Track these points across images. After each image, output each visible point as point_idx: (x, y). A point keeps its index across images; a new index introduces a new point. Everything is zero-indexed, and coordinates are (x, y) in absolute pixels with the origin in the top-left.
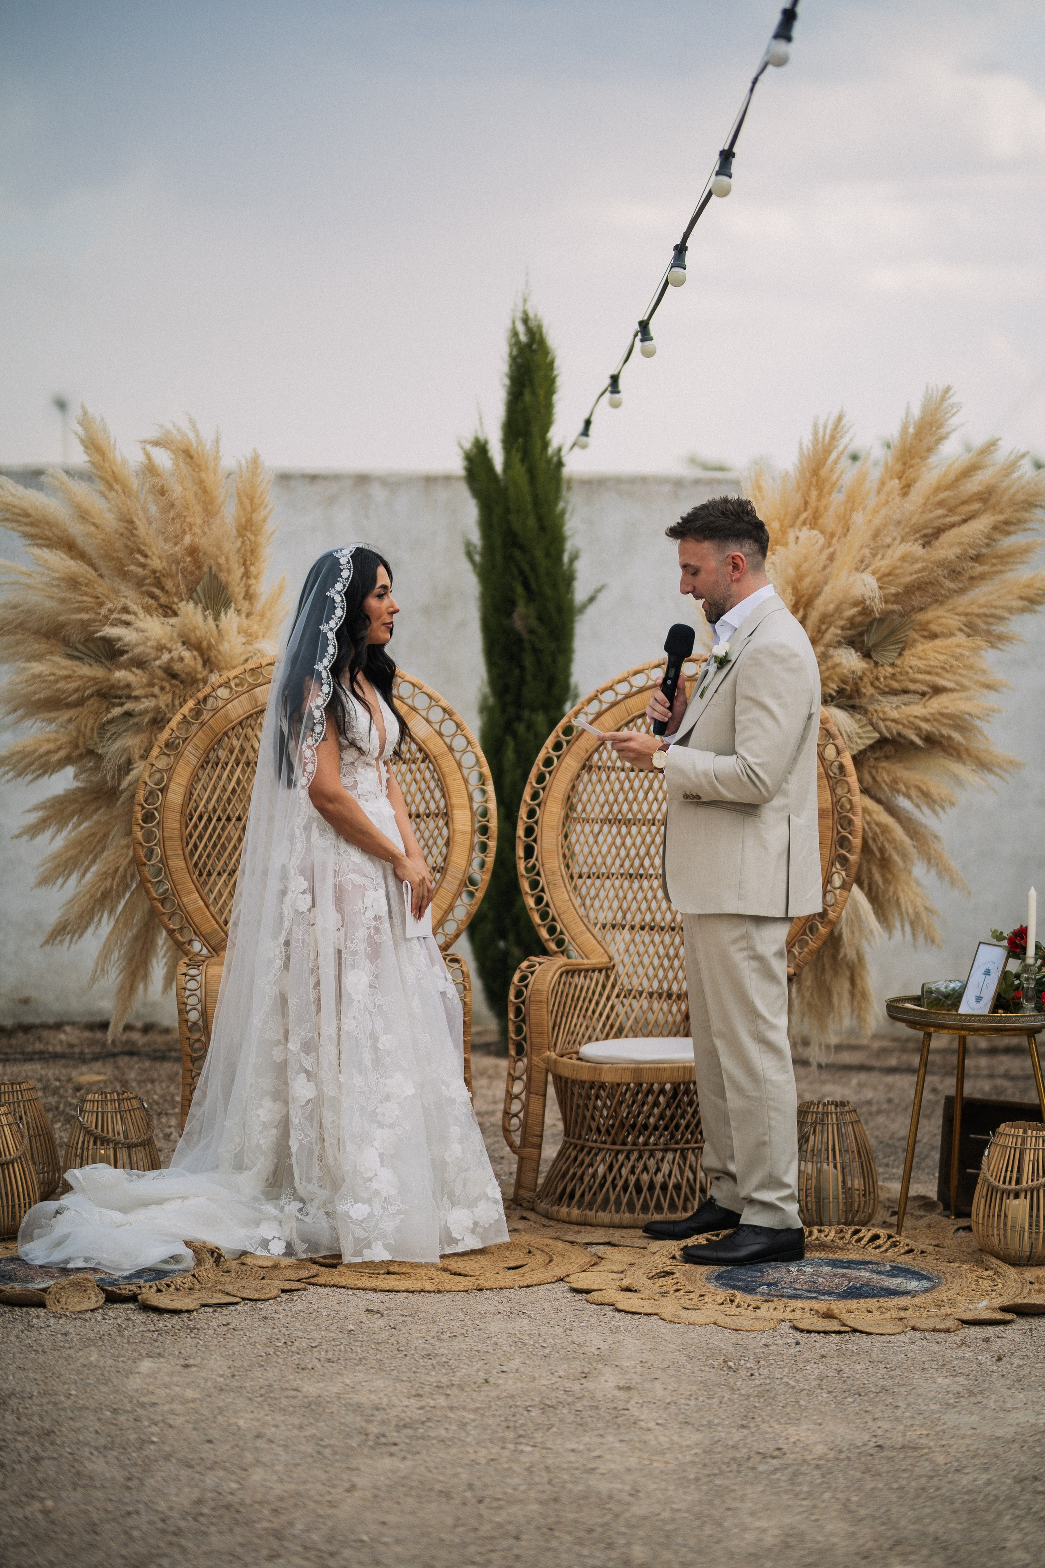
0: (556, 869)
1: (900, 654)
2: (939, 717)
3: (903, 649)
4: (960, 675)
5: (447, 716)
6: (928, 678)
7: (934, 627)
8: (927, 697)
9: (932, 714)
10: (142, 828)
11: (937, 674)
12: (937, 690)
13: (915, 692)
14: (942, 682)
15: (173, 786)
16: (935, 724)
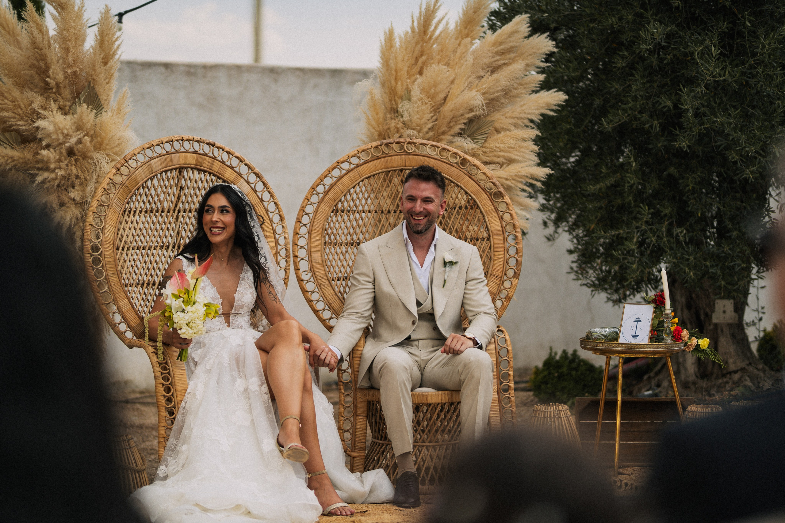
0: (324, 275)
1: (486, 141)
2: (515, 178)
3: (487, 137)
4: (523, 152)
5: (258, 179)
6: (506, 154)
7: (497, 125)
8: (505, 166)
9: (510, 176)
10: (92, 255)
11: (509, 152)
12: (511, 161)
13: (498, 163)
14: (513, 156)
15: (108, 227)
16: (513, 182)
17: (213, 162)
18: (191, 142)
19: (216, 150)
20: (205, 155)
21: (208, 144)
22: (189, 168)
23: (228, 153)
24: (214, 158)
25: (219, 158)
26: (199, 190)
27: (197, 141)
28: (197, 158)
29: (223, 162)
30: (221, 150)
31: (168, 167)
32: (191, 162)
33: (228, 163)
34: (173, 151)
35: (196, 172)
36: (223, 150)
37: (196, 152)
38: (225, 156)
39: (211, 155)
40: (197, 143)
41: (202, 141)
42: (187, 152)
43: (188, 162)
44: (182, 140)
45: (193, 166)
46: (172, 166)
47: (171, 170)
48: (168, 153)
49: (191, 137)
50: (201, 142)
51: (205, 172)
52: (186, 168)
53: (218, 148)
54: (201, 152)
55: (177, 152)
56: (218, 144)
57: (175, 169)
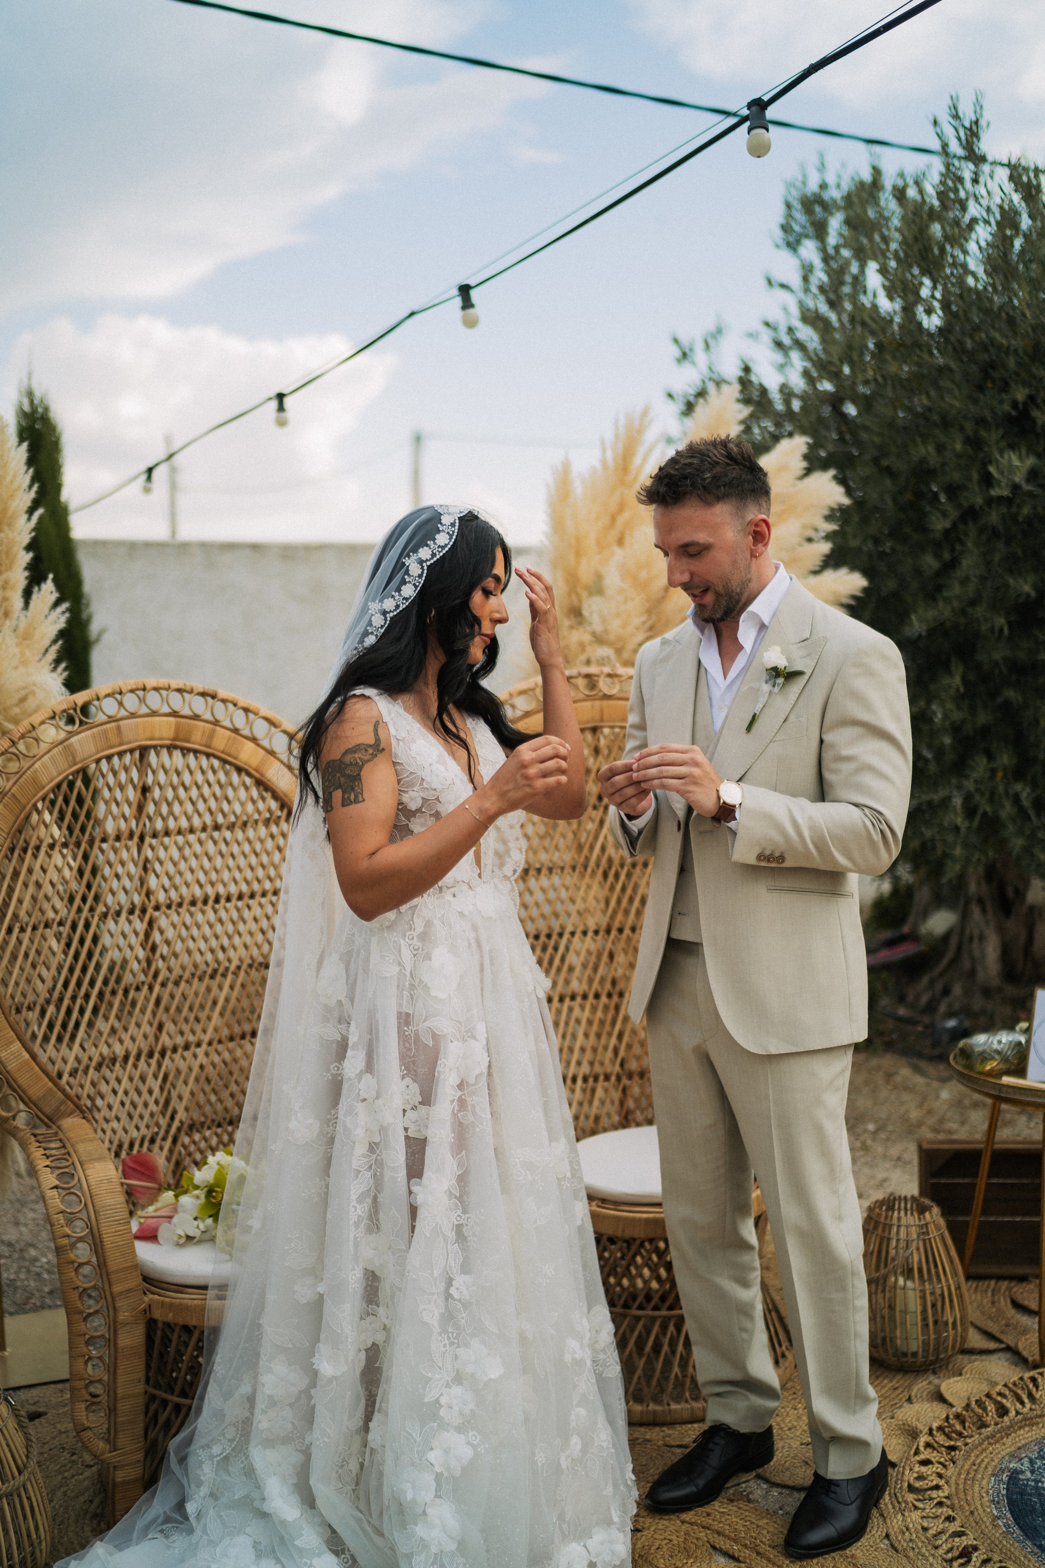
17: (214, 731)
18: (164, 693)
19: (219, 705)
20: (196, 717)
21: (203, 694)
22: (162, 746)
23: (246, 710)
24: (216, 723)
25: (227, 723)
26: (186, 789)
27: (179, 690)
28: (178, 727)
29: (236, 731)
30: (230, 706)
31: (112, 747)
32: (165, 735)
33: (246, 732)
34: (123, 713)
35: (177, 754)
36: (235, 705)
37: (174, 714)
38: (240, 719)
39: (208, 716)
40: (177, 695)
41: (188, 689)
42: (154, 713)
43: (157, 735)
44: (144, 689)
45: (168, 742)
46: (121, 744)
47: (121, 754)
48: (112, 719)
49: (163, 682)
50: (185, 691)
51: (196, 752)
52: (155, 747)
53: (224, 701)
54: (186, 712)
55: (133, 715)
56: (222, 693)
57: (132, 751)
